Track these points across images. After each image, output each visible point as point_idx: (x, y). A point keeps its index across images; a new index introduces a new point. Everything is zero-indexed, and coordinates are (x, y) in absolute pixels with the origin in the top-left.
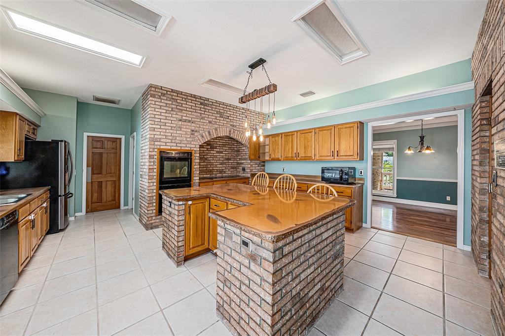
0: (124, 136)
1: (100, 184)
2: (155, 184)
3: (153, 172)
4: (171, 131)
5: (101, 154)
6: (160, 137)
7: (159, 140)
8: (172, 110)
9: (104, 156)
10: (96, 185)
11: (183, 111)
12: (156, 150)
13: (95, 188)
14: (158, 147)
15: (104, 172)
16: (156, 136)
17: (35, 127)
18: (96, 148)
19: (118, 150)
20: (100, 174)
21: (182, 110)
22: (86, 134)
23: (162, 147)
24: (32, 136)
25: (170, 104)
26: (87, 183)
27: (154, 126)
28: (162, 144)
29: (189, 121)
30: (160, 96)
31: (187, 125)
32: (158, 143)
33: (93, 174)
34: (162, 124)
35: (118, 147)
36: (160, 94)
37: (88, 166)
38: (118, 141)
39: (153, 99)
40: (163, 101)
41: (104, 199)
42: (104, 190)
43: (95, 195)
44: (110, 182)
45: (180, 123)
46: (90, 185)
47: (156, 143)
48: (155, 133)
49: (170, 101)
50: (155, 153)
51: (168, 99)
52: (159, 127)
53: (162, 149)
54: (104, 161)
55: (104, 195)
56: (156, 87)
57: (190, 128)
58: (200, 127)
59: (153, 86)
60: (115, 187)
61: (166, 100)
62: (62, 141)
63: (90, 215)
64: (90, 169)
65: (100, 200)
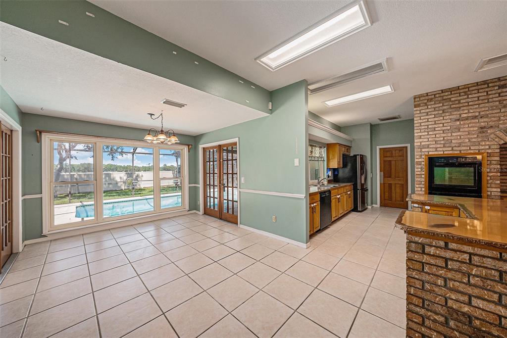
0: (409, 145)
1: (390, 185)
2: (423, 189)
3: (421, 177)
4: (443, 135)
5: (390, 161)
6: (427, 143)
7: (426, 146)
8: (443, 112)
9: (393, 163)
10: (387, 186)
11: (462, 108)
12: (423, 157)
13: (386, 189)
14: (427, 153)
15: (393, 176)
16: (423, 144)
17: (349, 148)
18: (387, 157)
19: (405, 157)
20: (389, 177)
21: (460, 108)
22: (378, 147)
23: (430, 153)
24: (347, 153)
25: (441, 106)
26: (381, 184)
27: (420, 134)
28: (431, 150)
29: (476, 117)
30: (426, 103)
31: (470, 123)
32: (426, 150)
33: (385, 177)
34: (429, 130)
35: (405, 155)
36: (426, 101)
37: (380, 171)
38: (404, 149)
39: (418, 109)
40: (429, 107)
41: (394, 199)
42: (393, 191)
43: (387, 194)
44: (399, 185)
45: (458, 123)
46: (383, 185)
47: (423, 150)
48: (421, 140)
49: (440, 103)
50: (423, 160)
51: (437, 102)
52: (426, 133)
53: (430, 155)
54: (393, 167)
55: (393, 195)
56: (420, 96)
57: (478, 125)
58: (500, 120)
59: (417, 97)
60: (403, 190)
61: (435, 104)
62: (358, 155)
63: (383, 208)
64: (382, 173)
65: (390, 198)
